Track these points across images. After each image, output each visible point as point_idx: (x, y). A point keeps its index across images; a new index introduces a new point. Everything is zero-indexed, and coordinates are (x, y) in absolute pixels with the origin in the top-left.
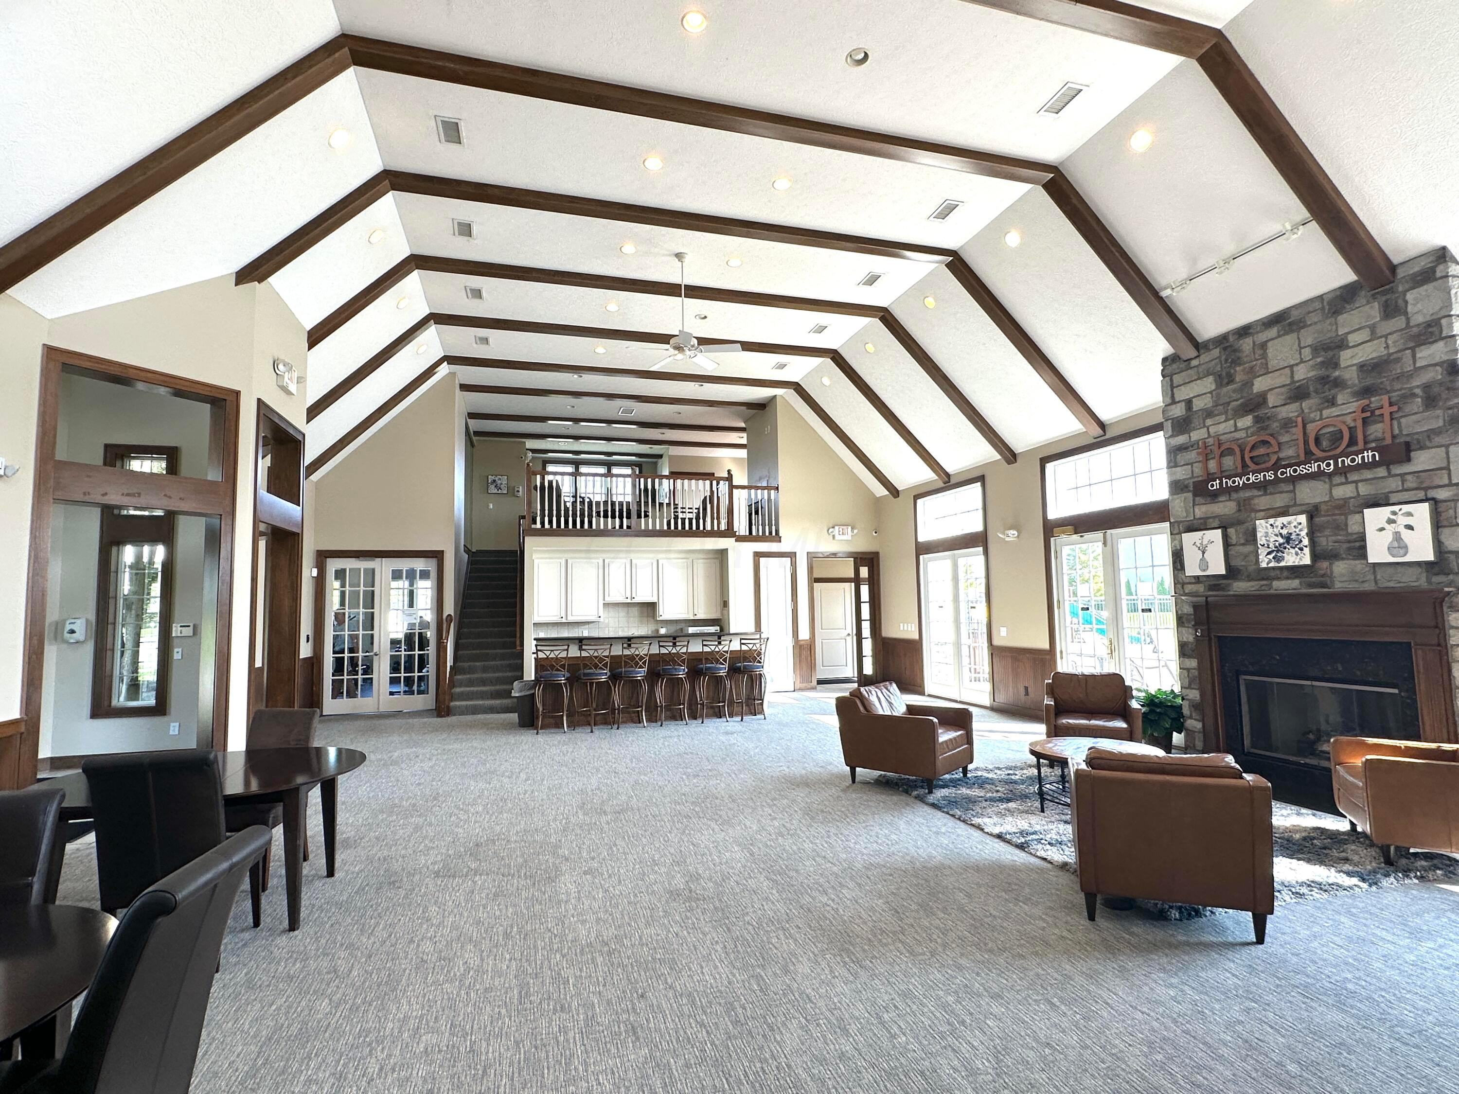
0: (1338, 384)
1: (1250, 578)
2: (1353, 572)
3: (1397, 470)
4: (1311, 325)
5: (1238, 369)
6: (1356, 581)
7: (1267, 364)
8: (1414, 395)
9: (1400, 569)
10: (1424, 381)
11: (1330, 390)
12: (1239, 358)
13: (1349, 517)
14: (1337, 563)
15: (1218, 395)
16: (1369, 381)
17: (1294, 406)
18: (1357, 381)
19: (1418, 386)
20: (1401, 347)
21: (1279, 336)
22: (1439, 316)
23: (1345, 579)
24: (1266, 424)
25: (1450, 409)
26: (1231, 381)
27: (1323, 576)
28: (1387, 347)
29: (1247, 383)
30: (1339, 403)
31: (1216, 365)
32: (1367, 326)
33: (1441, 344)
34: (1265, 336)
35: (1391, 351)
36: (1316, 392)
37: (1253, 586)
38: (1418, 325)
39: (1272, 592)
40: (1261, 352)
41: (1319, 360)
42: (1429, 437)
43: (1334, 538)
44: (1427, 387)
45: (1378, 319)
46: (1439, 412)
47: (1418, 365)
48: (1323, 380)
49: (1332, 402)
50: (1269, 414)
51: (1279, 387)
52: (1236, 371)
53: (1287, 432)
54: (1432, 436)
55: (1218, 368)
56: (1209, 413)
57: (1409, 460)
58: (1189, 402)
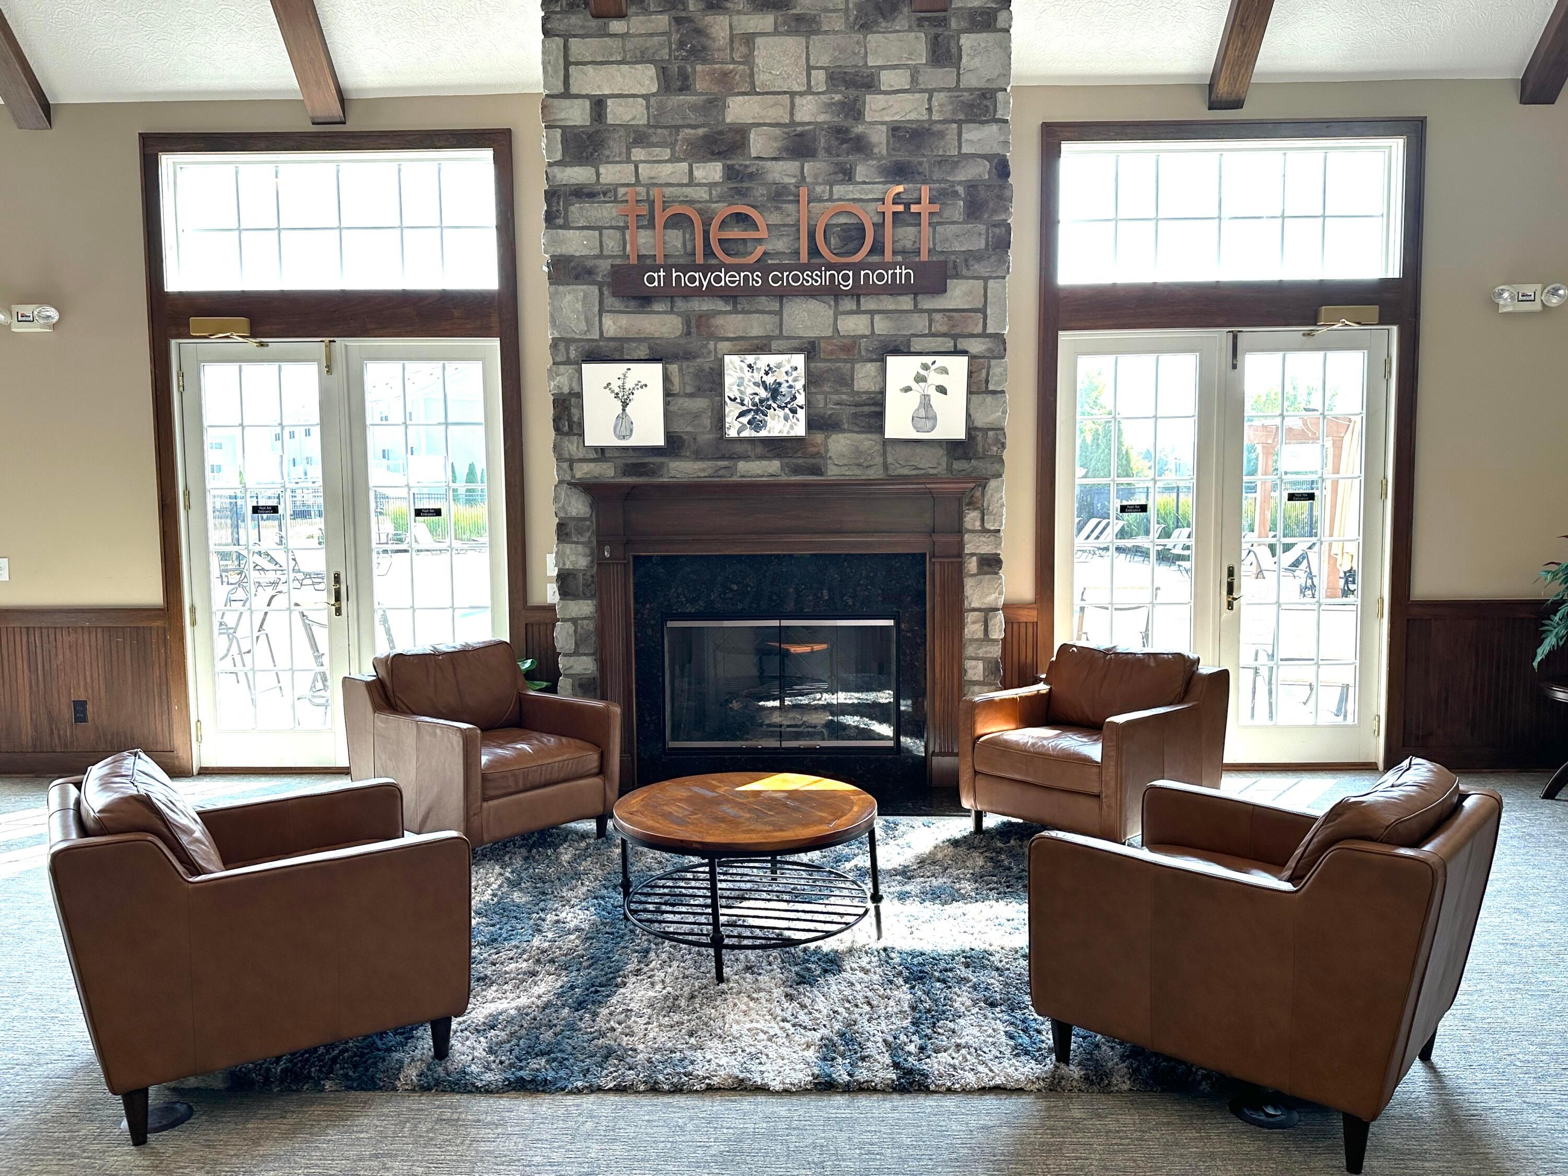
0: (860, 146)
1: (699, 455)
2: (858, 452)
3: (927, 303)
4: (826, 32)
5: (699, 68)
6: (859, 465)
7: (752, 75)
8: (956, 194)
9: (919, 449)
10: (970, 177)
11: (848, 154)
12: (704, 48)
13: (857, 366)
14: (834, 437)
15: (661, 107)
16: (902, 156)
17: (792, 166)
18: (884, 152)
19: (960, 183)
20: (948, 116)
21: (776, 32)
22: (994, 86)
23: (845, 461)
24: (745, 185)
25: (994, 226)
26: (685, 87)
27: (813, 456)
28: (929, 110)
29: (716, 99)
30: (858, 179)
31: (661, 45)
32: (907, 66)
33: (994, 127)
34: (752, 23)
35: (935, 117)
36: (828, 150)
37: (704, 470)
38: (971, 90)
39: (735, 479)
40: (744, 50)
41: (837, 97)
42: (966, 261)
43: (835, 397)
44: (972, 186)
45: (924, 61)
46: (982, 228)
47: (964, 151)
48: (840, 133)
49: (847, 175)
50: (750, 170)
51: (770, 125)
52: (694, 71)
53: (778, 208)
54: (971, 262)
55: (664, 54)
56: (639, 137)
57: (943, 290)
58: (598, 104)
